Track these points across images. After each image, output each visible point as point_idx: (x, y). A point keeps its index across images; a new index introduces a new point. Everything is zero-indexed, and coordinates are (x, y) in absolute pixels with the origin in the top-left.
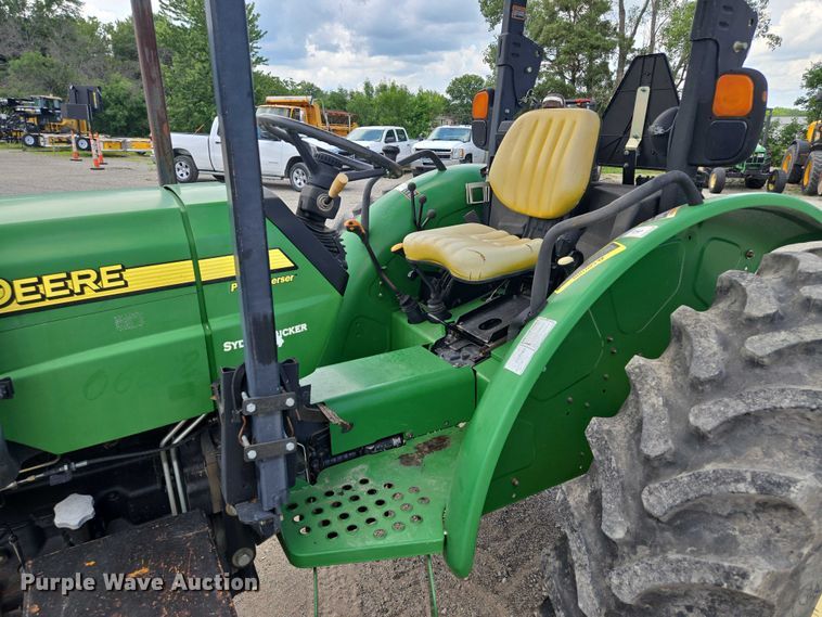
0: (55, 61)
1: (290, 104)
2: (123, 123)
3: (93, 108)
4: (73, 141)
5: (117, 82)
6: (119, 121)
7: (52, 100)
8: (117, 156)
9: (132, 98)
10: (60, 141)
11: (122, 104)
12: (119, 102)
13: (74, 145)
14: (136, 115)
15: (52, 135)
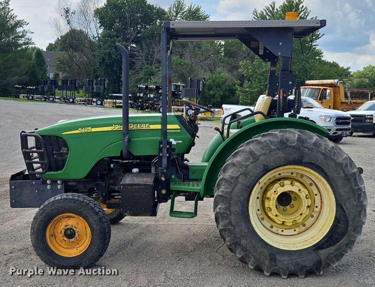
0: (186, 61)
1: (322, 85)
2: (219, 99)
3: (199, 90)
4: (185, 111)
5: (220, 73)
6: (217, 98)
7: (179, 86)
8: (208, 120)
9: (227, 83)
10: (178, 111)
11: (220, 87)
12: (219, 86)
13: (184, 113)
14: (227, 94)
15: (175, 107)
